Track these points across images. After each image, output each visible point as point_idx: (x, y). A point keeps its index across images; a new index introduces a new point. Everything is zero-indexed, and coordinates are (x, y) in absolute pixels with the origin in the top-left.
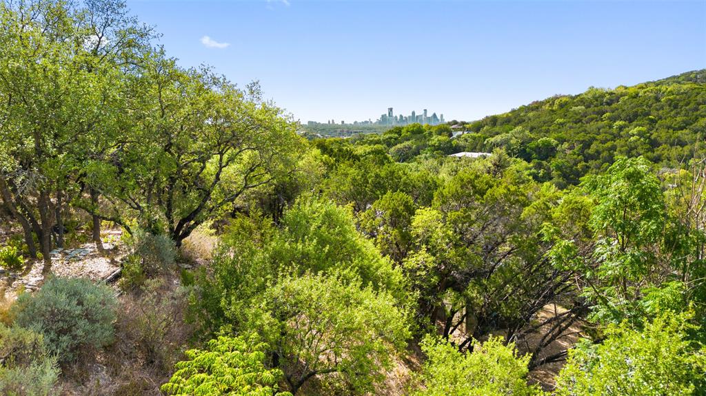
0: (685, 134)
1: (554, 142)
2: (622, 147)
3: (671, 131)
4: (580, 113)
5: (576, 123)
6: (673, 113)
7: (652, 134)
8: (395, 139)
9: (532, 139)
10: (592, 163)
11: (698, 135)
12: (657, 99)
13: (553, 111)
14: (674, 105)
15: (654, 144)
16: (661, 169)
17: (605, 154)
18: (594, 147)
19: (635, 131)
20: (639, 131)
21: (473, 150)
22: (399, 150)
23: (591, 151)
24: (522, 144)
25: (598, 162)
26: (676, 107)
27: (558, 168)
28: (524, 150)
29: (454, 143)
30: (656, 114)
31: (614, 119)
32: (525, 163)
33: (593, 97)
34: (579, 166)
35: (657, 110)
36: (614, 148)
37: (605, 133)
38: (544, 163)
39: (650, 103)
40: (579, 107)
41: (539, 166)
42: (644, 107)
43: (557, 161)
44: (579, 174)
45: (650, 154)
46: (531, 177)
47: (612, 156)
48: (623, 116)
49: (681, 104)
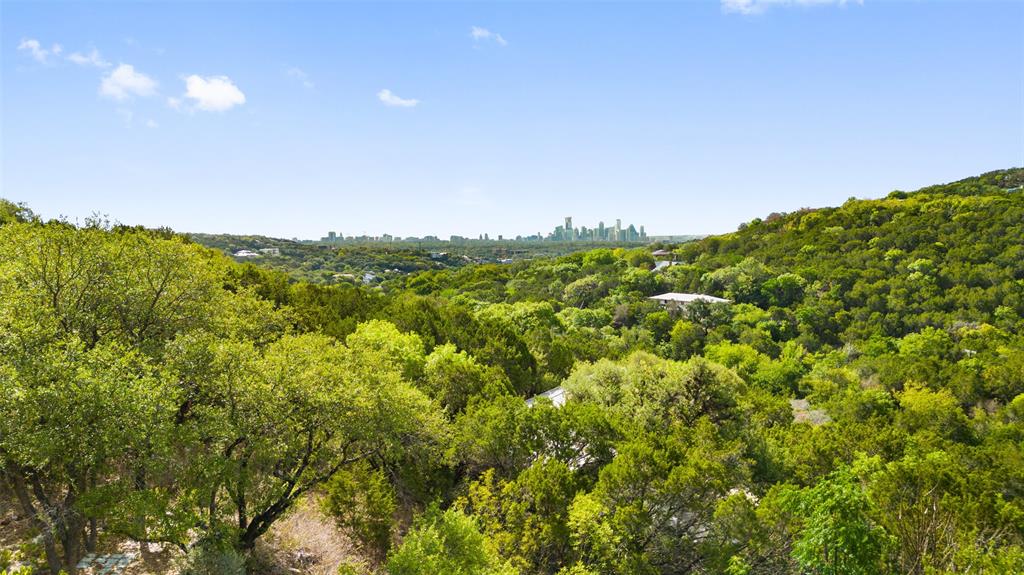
0: (988, 270)
1: (800, 280)
2: (898, 288)
3: (968, 264)
4: (836, 237)
5: (831, 251)
6: (969, 238)
7: (940, 269)
8: (574, 271)
9: (769, 276)
10: (855, 312)
11: (1008, 271)
12: (947, 218)
13: (798, 233)
14: (971, 226)
15: (944, 284)
16: (956, 323)
17: (874, 298)
18: (858, 288)
19: (916, 264)
20: (922, 266)
21: (685, 290)
22: (578, 289)
23: (854, 293)
24: (754, 282)
25: (864, 309)
26: (973, 229)
28: (758, 291)
29: (658, 278)
30: (945, 240)
31: (885, 247)
32: (759, 312)
33: (855, 212)
34: (837, 316)
35: (947, 233)
36: (886, 290)
37: (874, 267)
38: (786, 310)
39: (937, 222)
40: (835, 228)
41: (780, 316)
42: (928, 229)
43: (806, 308)
44: (837, 328)
45: (938, 299)
46: (768, 333)
47: (884, 302)
48: (898, 242)
49: (981, 224)
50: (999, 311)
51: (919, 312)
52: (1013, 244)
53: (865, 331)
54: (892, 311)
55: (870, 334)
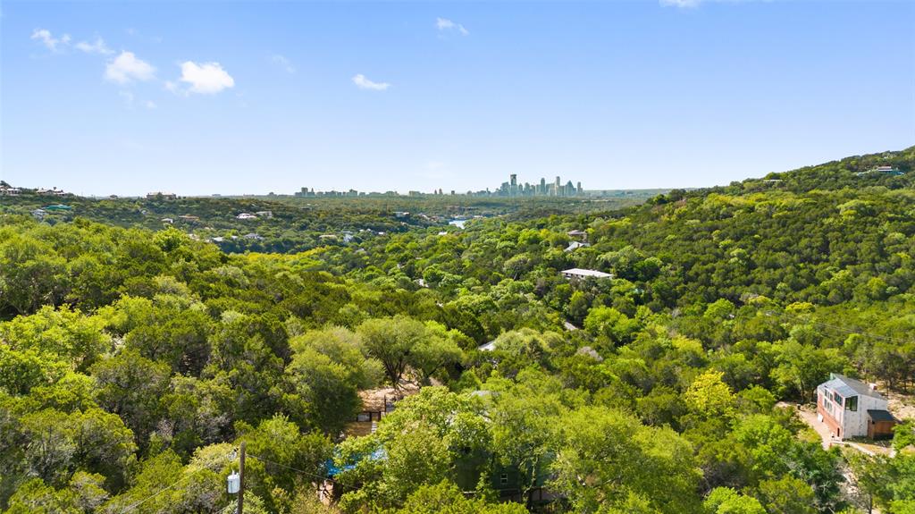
0: (781, 257)
1: (659, 262)
2: (720, 269)
3: (770, 252)
4: (693, 228)
6: (779, 232)
7: (752, 255)
8: (512, 248)
9: (641, 258)
10: (691, 285)
12: (769, 215)
19: (736, 252)
20: (740, 253)
21: (586, 267)
22: (514, 263)
23: (691, 273)
24: (630, 263)
28: (631, 270)
29: (568, 256)
30: (762, 233)
35: (765, 228)
36: (712, 270)
38: (647, 283)
39: (761, 219)
40: (694, 221)
41: (642, 287)
42: (753, 225)
43: (659, 282)
45: (743, 277)
48: (731, 233)
50: (779, 285)
54: (713, 285)
55: (695, 300)
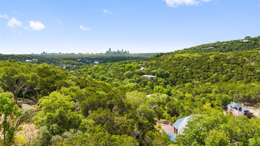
2: (185, 74)
3: (196, 69)
5: (174, 66)
7: (192, 70)
8: (124, 69)
10: (178, 79)
11: (202, 70)
14: (197, 61)
15: (192, 73)
16: (194, 81)
17: (181, 76)
18: (178, 74)
19: (188, 69)
21: (147, 74)
22: (127, 74)
23: (178, 75)
25: (180, 78)
26: (197, 62)
27: (170, 80)
29: (142, 71)
31: (183, 65)
32: (162, 79)
33: (178, 57)
34: (175, 80)
36: (183, 74)
37: (181, 70)
38: (167, 78)
42: (190, 62)
43: (170, 78)
44: (175, 82)
45: (191, 76)
46: (164, 83)
47: (183, 77)
48: (185, 64)
49: (199, 61)
50: (201, 78)
51: (188, 79)
52: (204, 65)
53: (180, 82)
54: (184, 79)
55: (181, 83)
